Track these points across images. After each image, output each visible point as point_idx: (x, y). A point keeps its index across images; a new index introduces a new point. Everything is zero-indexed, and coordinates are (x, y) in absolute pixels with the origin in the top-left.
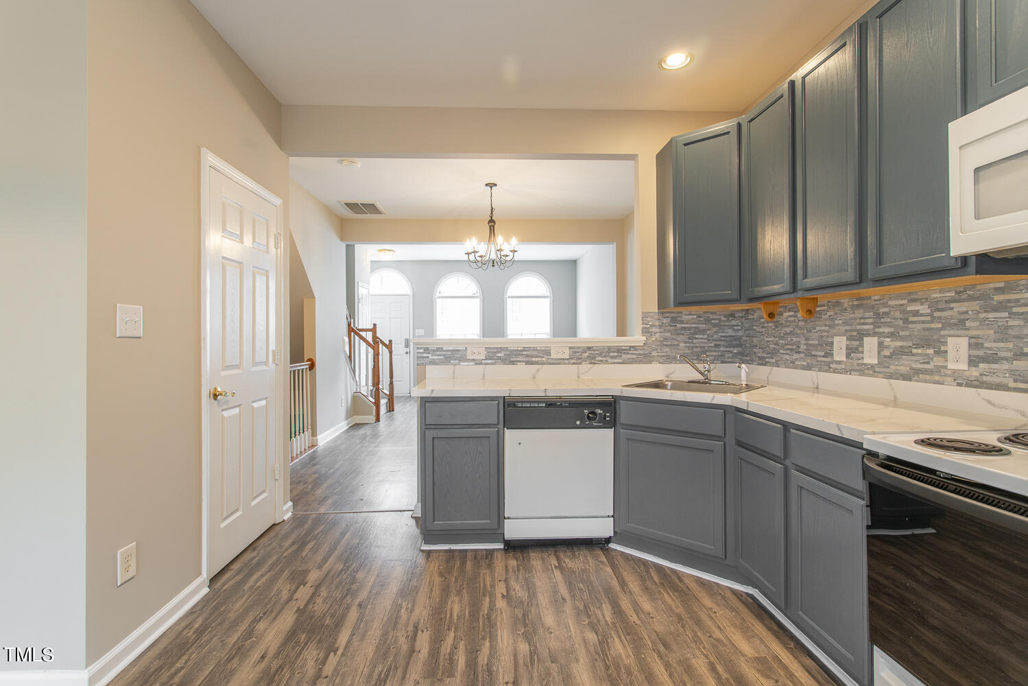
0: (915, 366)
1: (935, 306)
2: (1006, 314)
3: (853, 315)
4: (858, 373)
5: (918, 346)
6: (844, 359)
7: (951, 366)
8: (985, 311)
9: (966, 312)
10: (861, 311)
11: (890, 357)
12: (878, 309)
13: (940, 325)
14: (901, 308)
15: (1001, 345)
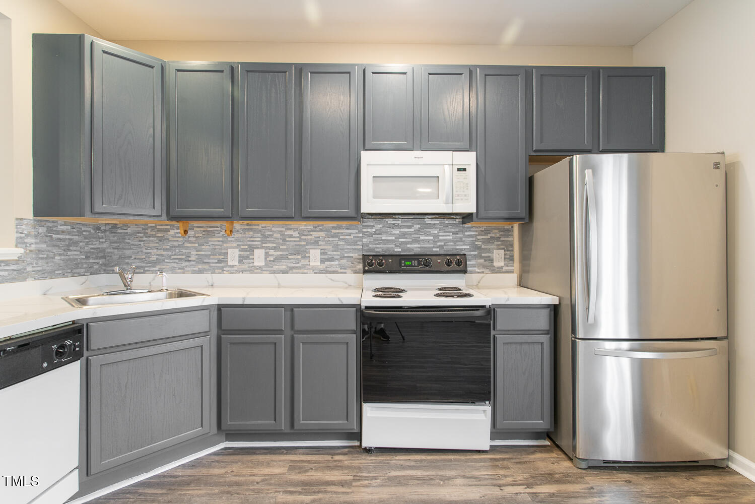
0: (290, 265)
1: (302, 233)
2: (337, 239)
3: (244, 235)
4: (248, 272)
5: (292, 254)
6: (237, 264)
7: (312, 264)
8: (328, 237)
9: (319, 237)
10: (251, 233)
11: (274, 261)
12: (265, 232)
13: (305, 243)
14: (281, 233)
15: (335, 253)
